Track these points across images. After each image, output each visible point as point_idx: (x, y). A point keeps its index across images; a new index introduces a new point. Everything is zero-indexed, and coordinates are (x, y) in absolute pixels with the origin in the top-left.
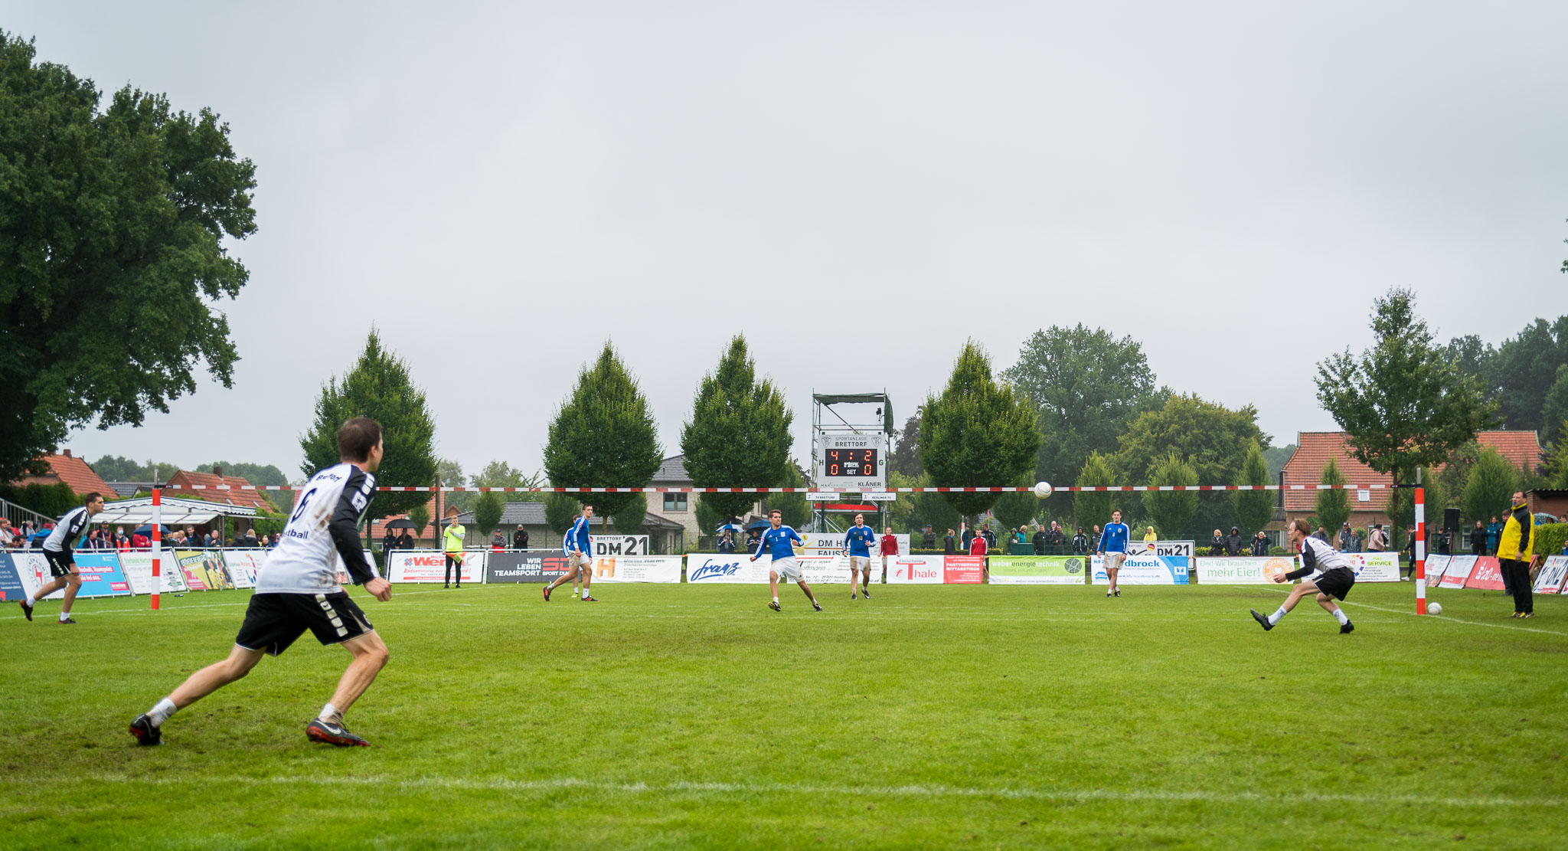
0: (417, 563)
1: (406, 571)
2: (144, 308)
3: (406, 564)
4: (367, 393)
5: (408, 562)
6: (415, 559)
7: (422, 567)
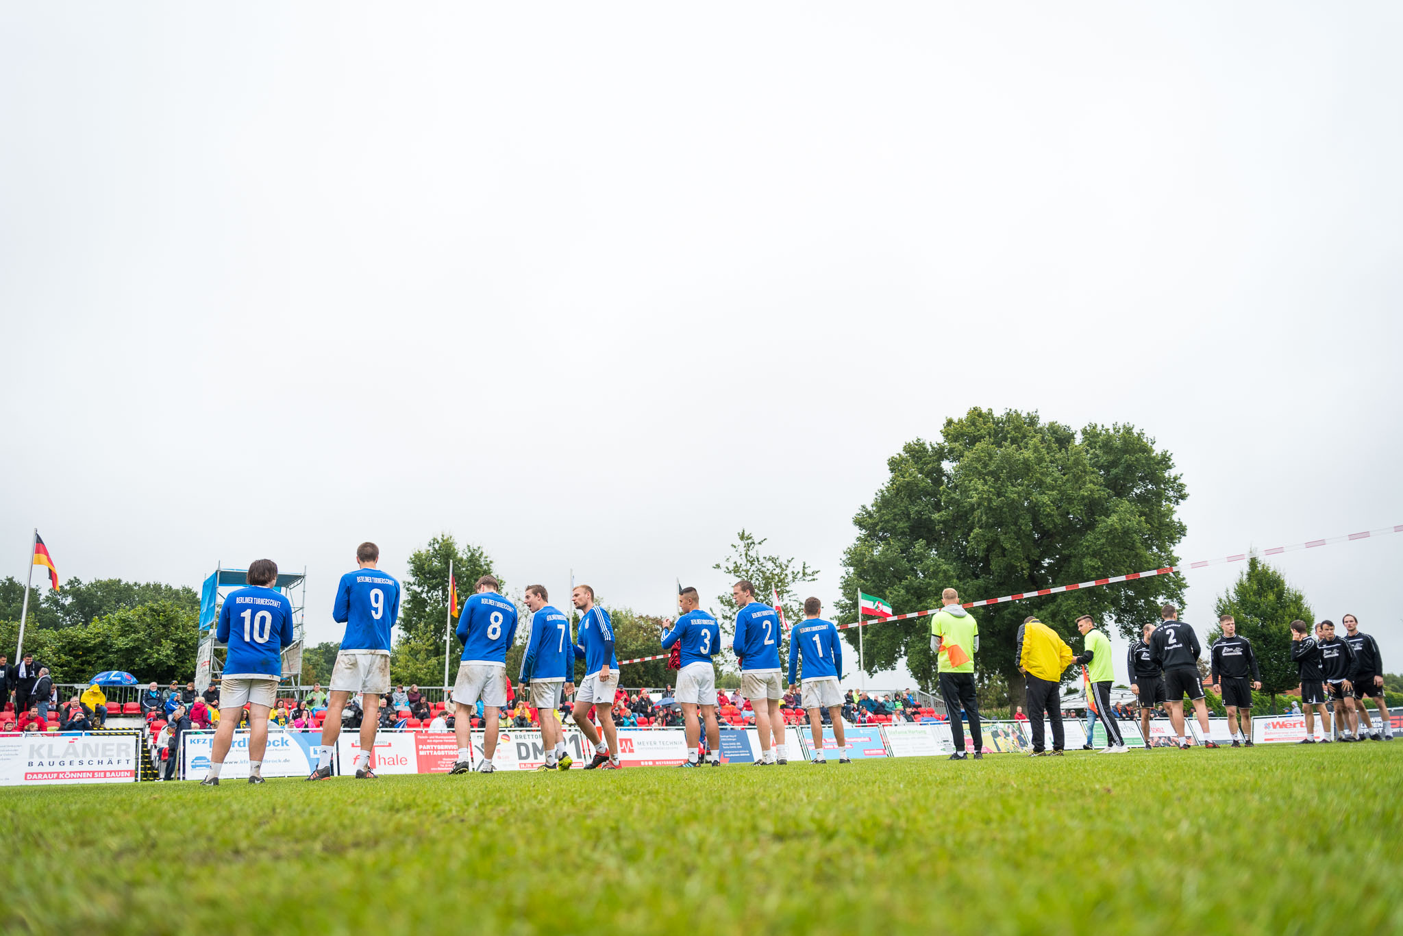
0: (1274, 727)
1: (1266, 733)
2: (1085, 560)
3: (1266, 728)
4: (1248, 596)
5: (1267, 727)
6: (1273, 723)
7: (1278, 729)
